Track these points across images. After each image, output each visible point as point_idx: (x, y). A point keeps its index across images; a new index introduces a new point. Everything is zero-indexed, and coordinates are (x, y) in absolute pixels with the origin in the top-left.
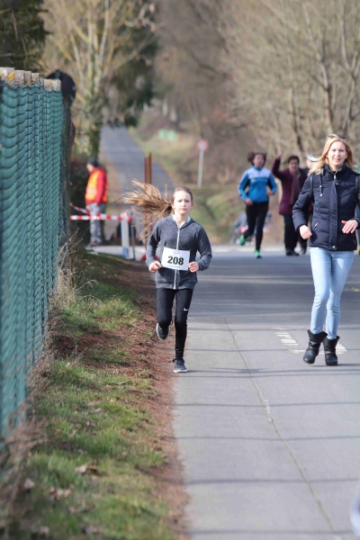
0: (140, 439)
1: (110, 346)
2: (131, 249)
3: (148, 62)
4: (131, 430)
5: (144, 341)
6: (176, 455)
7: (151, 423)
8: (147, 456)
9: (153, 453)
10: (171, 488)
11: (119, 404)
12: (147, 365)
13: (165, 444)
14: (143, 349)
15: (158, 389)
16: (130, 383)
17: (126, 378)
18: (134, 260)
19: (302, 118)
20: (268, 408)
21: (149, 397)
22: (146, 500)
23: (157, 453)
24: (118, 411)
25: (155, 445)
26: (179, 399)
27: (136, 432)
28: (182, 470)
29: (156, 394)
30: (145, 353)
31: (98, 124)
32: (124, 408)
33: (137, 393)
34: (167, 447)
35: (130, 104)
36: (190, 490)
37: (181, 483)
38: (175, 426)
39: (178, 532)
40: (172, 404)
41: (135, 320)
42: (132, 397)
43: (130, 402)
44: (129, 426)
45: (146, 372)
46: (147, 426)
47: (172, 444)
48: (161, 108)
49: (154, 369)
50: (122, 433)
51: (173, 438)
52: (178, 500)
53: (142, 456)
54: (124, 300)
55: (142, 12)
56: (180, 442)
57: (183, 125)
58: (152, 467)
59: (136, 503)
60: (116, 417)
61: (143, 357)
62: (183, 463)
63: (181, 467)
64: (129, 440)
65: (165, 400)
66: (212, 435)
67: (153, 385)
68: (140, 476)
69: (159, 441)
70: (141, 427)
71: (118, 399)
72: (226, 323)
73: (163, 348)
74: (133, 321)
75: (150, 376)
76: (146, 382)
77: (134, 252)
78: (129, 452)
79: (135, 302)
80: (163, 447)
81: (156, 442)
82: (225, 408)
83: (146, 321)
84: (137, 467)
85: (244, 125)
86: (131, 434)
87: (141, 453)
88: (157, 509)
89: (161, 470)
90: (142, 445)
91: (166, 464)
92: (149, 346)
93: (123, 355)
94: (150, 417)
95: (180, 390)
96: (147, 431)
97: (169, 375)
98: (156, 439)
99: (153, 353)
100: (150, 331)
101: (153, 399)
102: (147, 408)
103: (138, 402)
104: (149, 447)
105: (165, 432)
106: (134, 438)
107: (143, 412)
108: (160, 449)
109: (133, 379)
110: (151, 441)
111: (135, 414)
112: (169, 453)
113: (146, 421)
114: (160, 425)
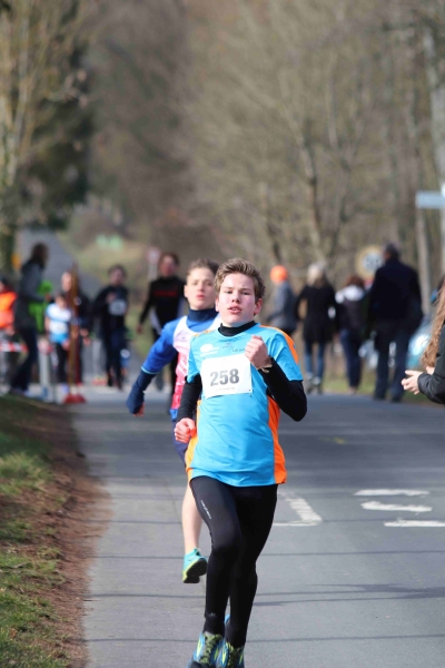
0: (36, 642)
1: (7, 516)
2: (50, 389)
3: (78, 146)
4: (24, 630)
5: (52, 509)
6: (84, 663)
7: (53, 621)
8: (44, 665)
9: (51, 661)
11: (11, 595)
12: (55, 540)
13: (69, 649)
14: (51, 520)
15: (68, 573)
16: (29, 566)
17: (25, 559)
18: (54, 404)
19: (280, 219)
21: (53, 586)
23: (57, 660)
24: (9, 604)
25: (55, 650)
26: (94, 588)
27: (31, 632)
29: (64, 580)
30: (53, 526)
31: (13, 227)
32: (18, 599)
33: (38, 579)
34: (73, 653)
38: (86, 624)
40: (85, 595)
41: (42, 482)
42: (31, 586)
43: (31, 594)
44: (22, 624)
45: (57, 550)
47: (79, 648)
48: (100, 208)
49: (63, 547)
50: (11, 634)
51: (85, 641)
54: (30, 454)
55: (69, 81)
56: (90, 646)
57: (131, 229)
60: (6, 612)
61: (51, 531)
64: (20, 643)
65: (75, 589)
66: (136, 636)
67: (61, 568)
69: (62, 644)
70: (38, 626)
71: (10, 587)
72: (166, 484)
73: (79, 520)
74: (39, 484)
75: (58, 556)
76: (52, 564)
77: (54, 393)
78: (19, 660)
79: (45, 458)
80: (67, 652)
81: (57, 645)
82: (155, 599)
83: (58, 482)
85: (205, 229)
86: (24, 635)
87: (35, 661)
90: (38, 650)
92: (60, 516)
93: (23, 527)
94: (52, 612)
95: (97, 575)
96: (47, 631)
97: (85, 554)
98: (58, 641)
99: (64, 526)
100: (64, 500)
101: (59, 587)
102: (49, 599)
103: (39, 591)
104: (47, 652)
105: (71, 631)
106: (27, 641)
107: (44, 605)
108: (61, 656)
109: (35, 561)
110: (50, 644)
111: (32, 608)
112: (73, 661)
113: (47, 617)
114: (66, 622)
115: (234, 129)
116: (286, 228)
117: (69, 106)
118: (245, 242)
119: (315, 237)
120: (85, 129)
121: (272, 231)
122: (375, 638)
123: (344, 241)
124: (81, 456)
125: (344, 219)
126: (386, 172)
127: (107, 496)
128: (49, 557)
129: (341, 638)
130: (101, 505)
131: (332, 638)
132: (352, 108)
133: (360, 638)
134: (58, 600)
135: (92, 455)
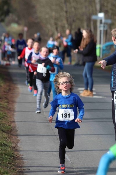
5: (5, 91)
6: (15, 128)
7: (7, 117)
8: (6, 127)
9: (8, 126)
10: (13, 137)
12: (6, 98)
14: (5, 94)
15: (10, 106)
19: (58, 21)
20: (45, 113)
21: (7, 109)
22: (5, 141)
23: (9, 126)
25: (8, 124)
26: (16, 109)
27: (2, 119)
28: (17, 132)
33: (3, 107)
34: (12, 125)
35: (2, 14)
36: (19, 138)
37: (17, 136)
38: (15, 118)
39: (15, 151)
40: (14, 111)
42: (1, 109)
43: (2, 111)
45: (6, 101)
46: (6, 118)
49: (8, 100)
51: (14, 122)
52: (15, 141)
53: (4, 127)
56: (16, 123)
57: (20, 22)
58: (7, 131)
59: (2, 142)
61: (5, 96)
62: (17, 130)
63: (17, 131)
65: (12, 110)
66: (27, 121)
67: (8, 105)
68: (4, 133)
69: (10, 123)
70: (4, 118)
73: (12, 94)
74: (2, 85)
75: (8, 102)
76: (6, 104)
79: (3, 79)
80: (11, 124)
81: (9, 123)
84: (2, 131)
87: (4, 126)
88: (9, 144)
89: (10, 132)
90: (4, 124)
91: (12, 130)
92: (7, 92)
95: (17, 107)
96: (6, 120)
97: (13, 102)
99: (8, 95)
100: (8, 88)
101: (8, 109)
104: (6, 124)
106: (2, 122)
107: (5, 113)
108: (10, 125)
109: (2, 103)
110: (7, 122)
111: (2, 114)
112: (13, 126)
113: (6, 116)
114: (10, 118)
116: (59, 23)
118: (49, 26)
119: (66, 26)
121: (56, 24)
123: (73, 27)
125: (74, 21)
126: (84, 10)
128: (5, 102)
130: (17, 90)
134: (8, 112)
135: (14, 78)
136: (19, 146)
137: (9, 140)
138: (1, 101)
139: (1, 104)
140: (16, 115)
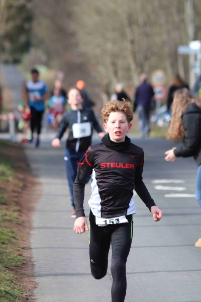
0: (9, 249)
4: (4, 243)
5: (16, 189)
6: (30, 258)
7: (17, 239)
8: (12, 259)
9: (16, 257)
10: (26, 279)
12: (17, 203)
13: (24, 252)
14: (16, 195)
15: (24, 218)
17: (4, 212)
18: (16, 143)
21: (17, 224)
22: (10, 286)
23: (19, 257)
25: (18, 253)
26: (35, 225)
27: (7, 244)
28: (33, 268)
29: (21, 221)
30: (16, 197)
33: (10, 221)
34: (26, 254)
36: (37, 280)
37: (33, 276)
38: (32, 241)
40: (31, 228)
41: (11, 177)
42: (7, 224)
43: (6, 227)
44: (3, 241)
45: (16, 208)
46: (14, 241)
47: (28, 251)
49: (21, 207)
51: (30, 248)
52: (30, 286)
54: (6, 165)
56: (34, 251)
58: (15, 266)
59: (2, 289)
61: (15, 199)
62: (35, 263)
63: (33, 266)
64: (2, 250)
65: (26, 224)
66: (54, 246)
67: (20, 216)
68: (7, 271)
69: (21, 250)
70: (10, 242)
73: (28, 195)
74: (10, 179)
75: (19, 211)
76: (16, 214)
78: (2, 257)
80: (23, 254)
81: (19, 250)
82: (62, 230)
83: (18, 178)
84: (6, 266)
86: (4, 246)
87: (9, 257)
88: (16, 293)
89: (21, 268)
90: (10, 252)
91: (24, 264)
92: (19, 193)
93: (3, 198)
94: (16, 235)
95: (36, 219)
96: (14, 244)
97: (30, 210)
98: (19, 249)
99: (22, 197)
100: (21, 184)
101: (19, 225)
102: (15, 230)
103: (10, 226)
104: (14, 254)
105: (25, 244)
106: (6, 248)
107: (12, 232)
108: (21, 255)
109: (8, 213)
110: (16, 250)
111: (7, 234)
112: (26, 257)
113: (14, 238)
114: (23, 240)
115: (96, 18)
116: (120, 63)
117: (22, 8)
118: (101, 69)
119: (133, 67)
120: (29, 19)
121: (114, 64)
122: (161, 246)
123: (146, 68)
124: (28, 166)
125: (146, 58)
126: (165, 37)
127: (40, 184)
128: (15, 211)
129: (145, 247)
130: (38, 188)
131: (142, 247)
132: (149, 8)
133: (154, 247)
134: (19, 230)
135: (34, 166)
136: (35, 296)
137: (17, 284)
138: (7, 209)
139: (6, 215)
140: (34, 234)
